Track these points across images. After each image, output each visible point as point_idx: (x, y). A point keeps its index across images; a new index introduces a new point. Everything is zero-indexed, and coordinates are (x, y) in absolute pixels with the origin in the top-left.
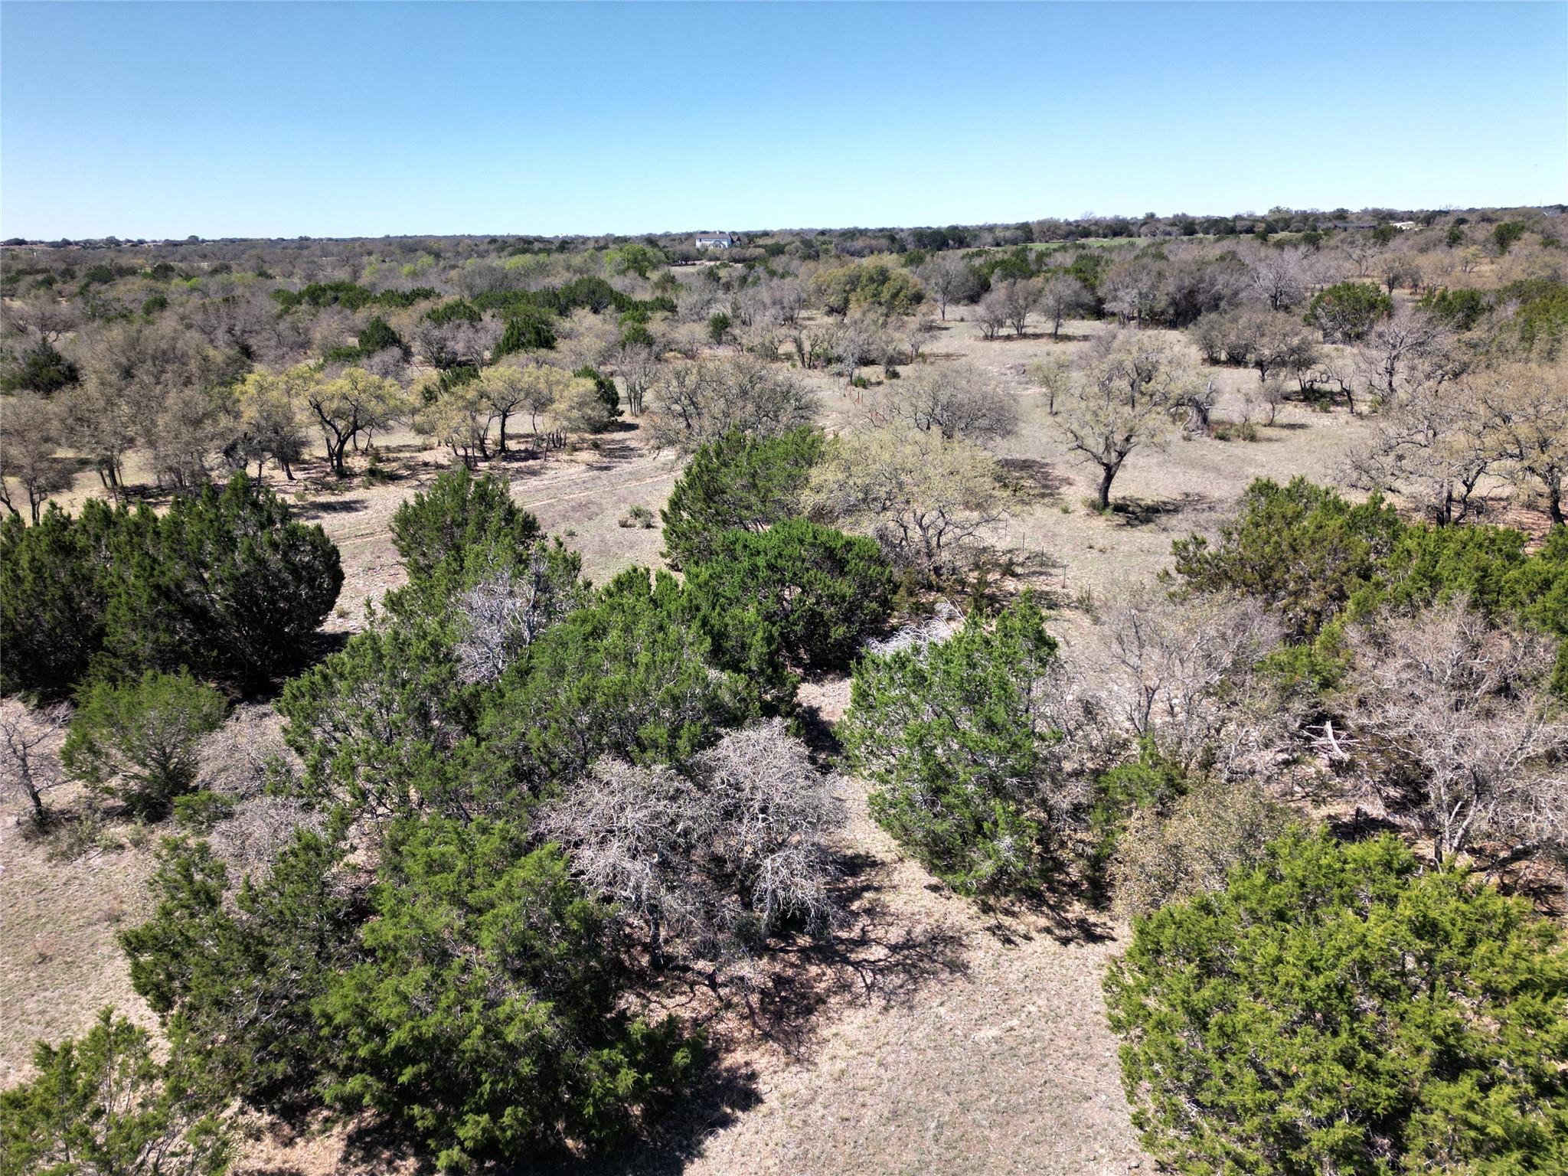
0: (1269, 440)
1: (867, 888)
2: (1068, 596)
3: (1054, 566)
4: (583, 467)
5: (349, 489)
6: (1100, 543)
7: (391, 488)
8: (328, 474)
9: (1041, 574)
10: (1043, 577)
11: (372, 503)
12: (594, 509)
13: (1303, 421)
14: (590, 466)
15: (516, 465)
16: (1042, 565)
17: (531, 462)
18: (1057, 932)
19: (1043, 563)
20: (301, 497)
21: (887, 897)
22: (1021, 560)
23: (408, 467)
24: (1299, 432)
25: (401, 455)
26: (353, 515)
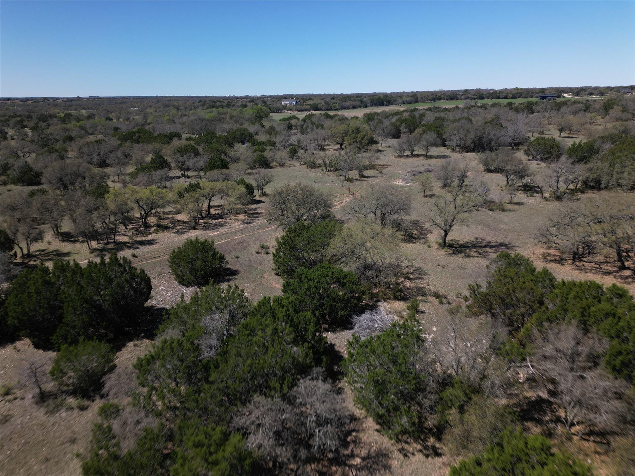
0: (510, 211)
1: (353, 430)
2: (430, 290)
3: (425, 275)
4: (241, 222)
5: (150, 234)
6: (443, 263)
7: (166, 233)
8: (141, 226)
9: (419, 278)
10: (420, 280)
11: (159, 241)
12: (246, 244)
13: (523, 201)
14: (244, 222)
15: (214, 221)
16: (420, 274)
17: (220, 220)
18: (424, 451)
19: (420, 273)
20: (131, 238)
21: (361, 435)
22: (412, 271)
23: (172, 223)
24: (521, 206)
25: (169, 216)
26: (152, 246)
